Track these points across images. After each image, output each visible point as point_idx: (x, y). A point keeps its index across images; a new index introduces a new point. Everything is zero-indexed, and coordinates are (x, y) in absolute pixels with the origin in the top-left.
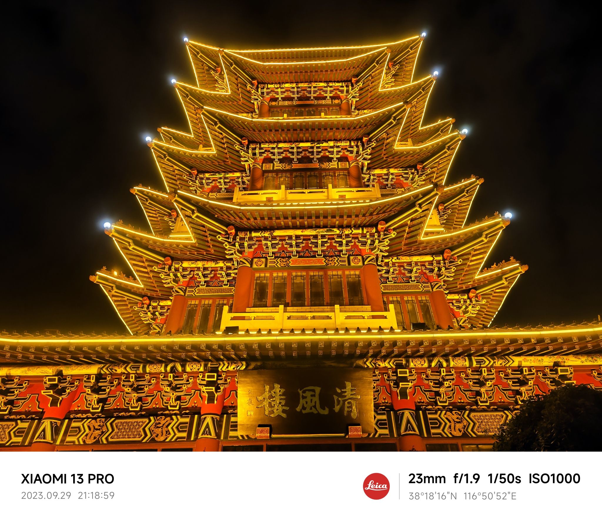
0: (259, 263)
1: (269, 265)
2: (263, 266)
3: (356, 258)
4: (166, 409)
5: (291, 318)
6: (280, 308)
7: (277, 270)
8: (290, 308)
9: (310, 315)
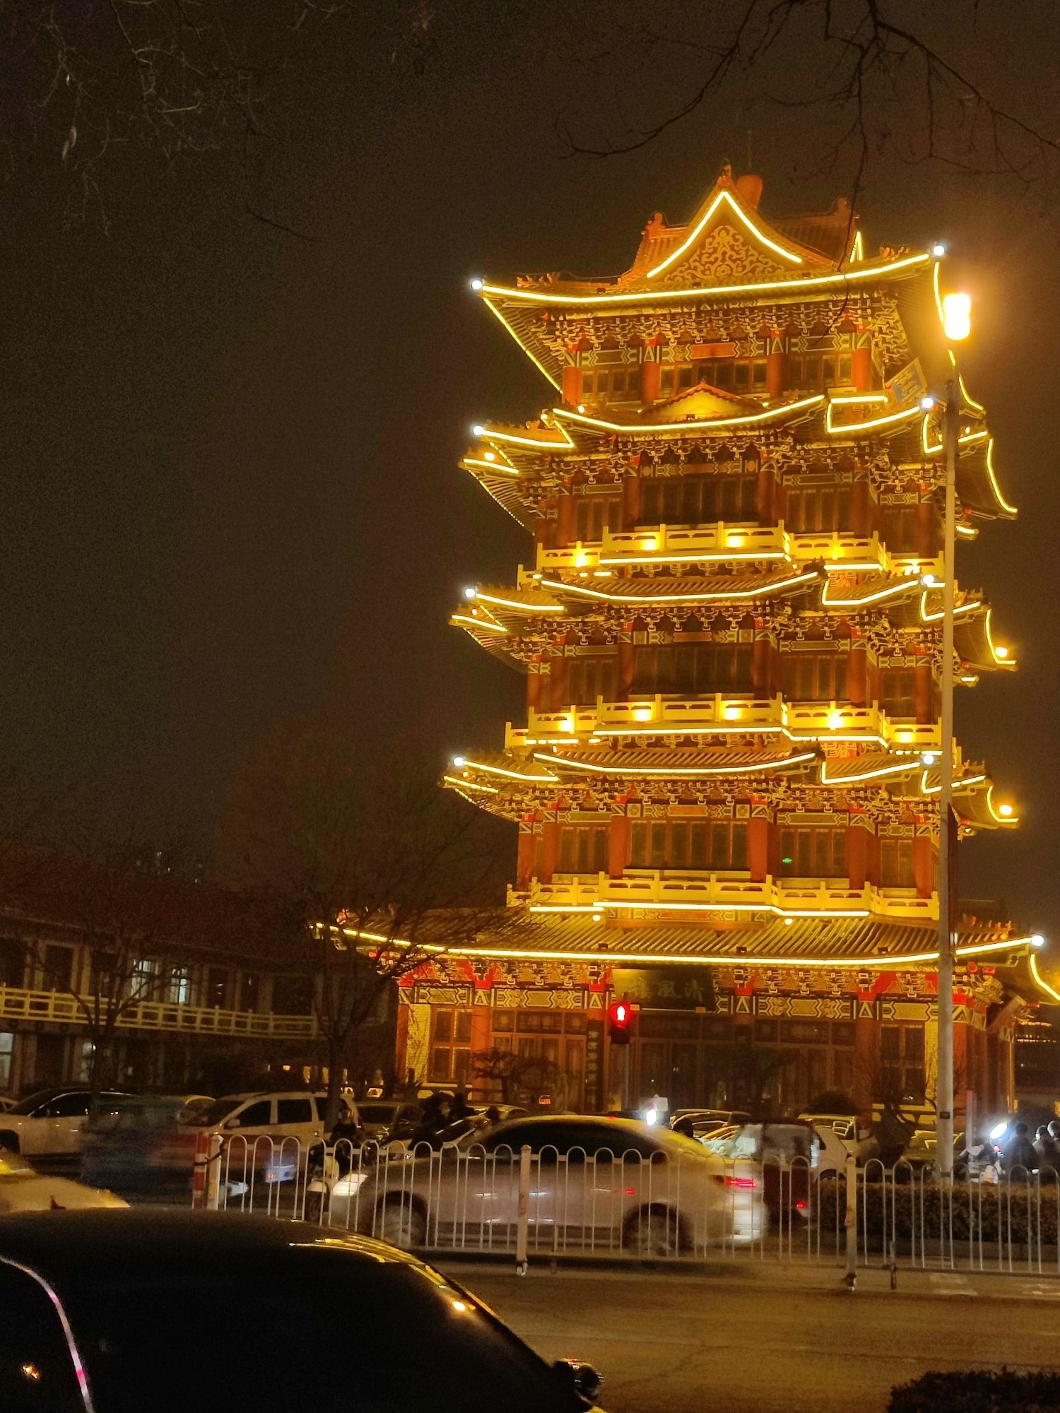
0: (634, 810)
1: (645, 813)
2: (638, 815)
3: (742, 808)
4: (562, 985)
5: (666, 887)
6: (656, 873)
7: (656, 819)
8: (668, 873)
9: (685, 884)
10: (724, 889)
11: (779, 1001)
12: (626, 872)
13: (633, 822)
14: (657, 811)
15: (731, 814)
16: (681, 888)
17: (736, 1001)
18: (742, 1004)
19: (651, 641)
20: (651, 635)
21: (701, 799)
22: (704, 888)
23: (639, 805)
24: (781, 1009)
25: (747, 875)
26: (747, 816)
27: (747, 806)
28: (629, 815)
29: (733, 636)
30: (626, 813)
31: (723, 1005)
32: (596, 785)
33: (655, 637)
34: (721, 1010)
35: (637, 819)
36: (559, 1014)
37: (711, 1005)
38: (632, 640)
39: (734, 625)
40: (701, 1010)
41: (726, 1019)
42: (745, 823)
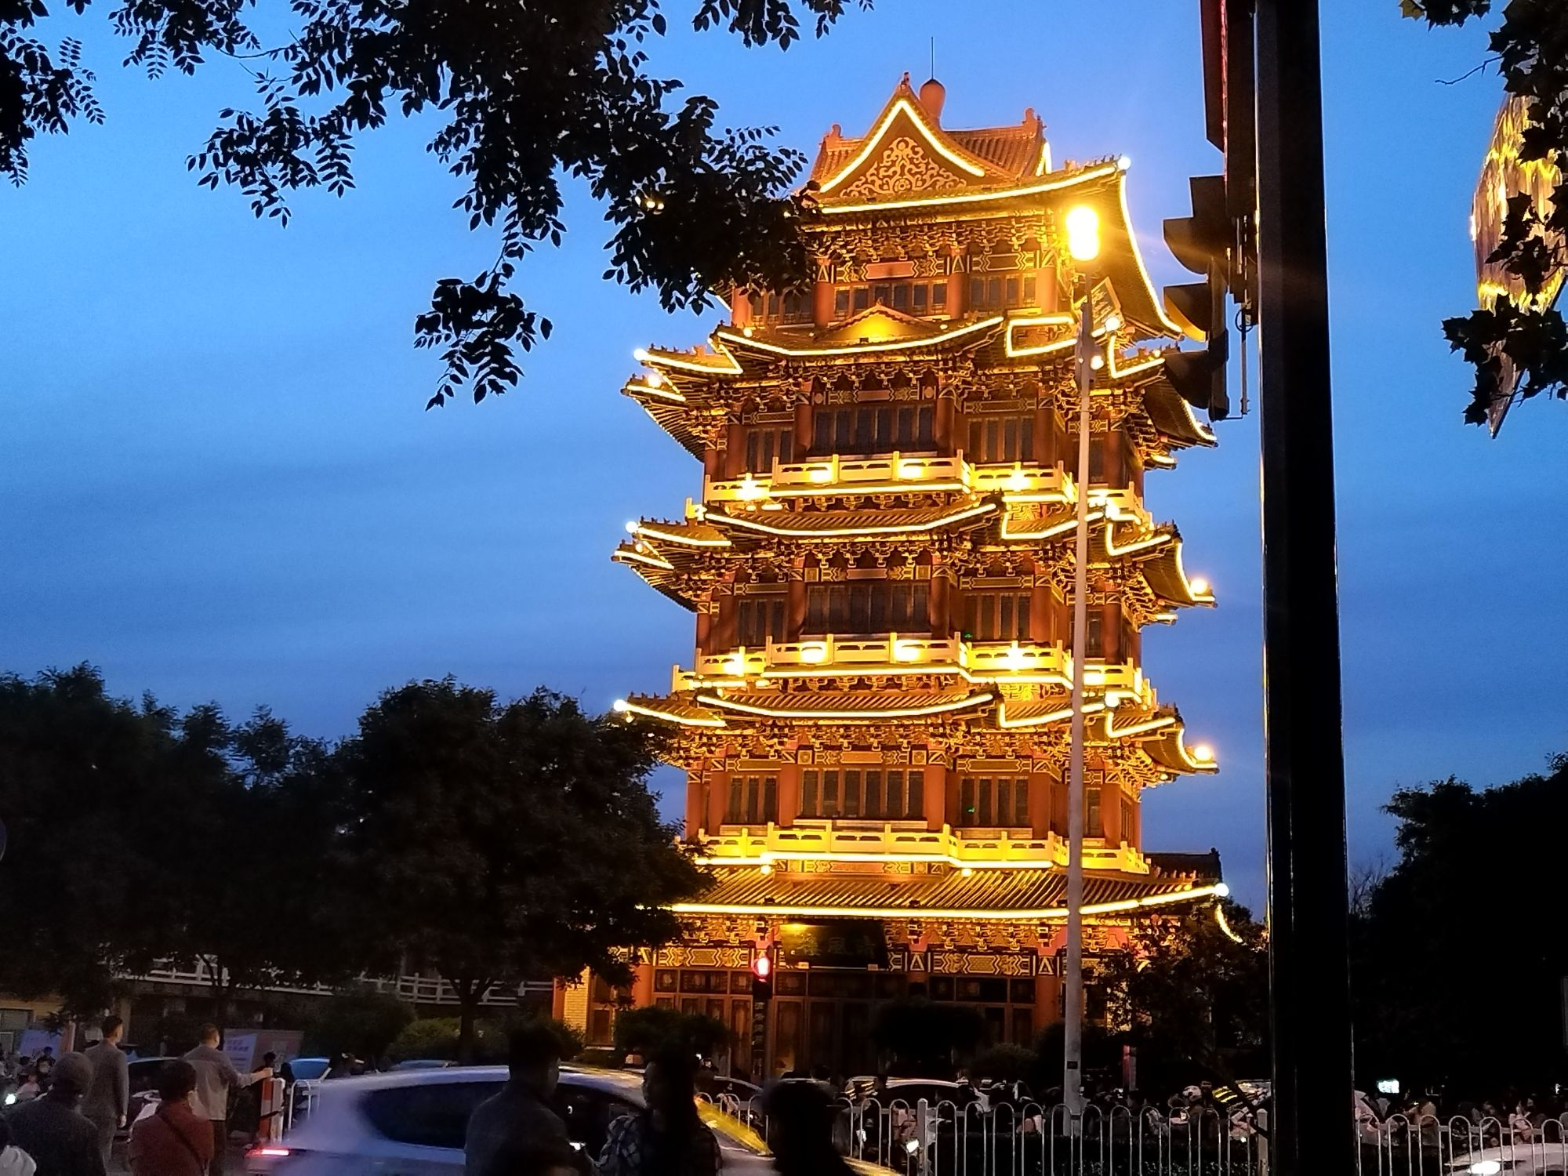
3: (918, 754)
4: (728, 942)
5: (839, 838)
6: (828, 823)
7: (827, 766)
8: (840, 823)
9: (859, 834)
10: (899, 839)
11: (955, 957)
12: (796, 822)
13: (805, 769)
14: (830, 758)
15: (907, 761)
16: (853, 838)
17: (910, 958)
18: (917, 961)
19: (823, 578)
20: (823, 571)
21: (875, 745)
22: (877, 839)
23: (810, 752)
24: (956, 965)
25: (924, 824)
26: (924, 762)
27: (925, 752)
28: (799, 762)
29: (909, 572)
30: (796, 760)
31: (896, 961)
32: (764, 731)
33: (828, 574)
34: (895, 967)
35: (809, 766)
36: (726, 973)
37: (884, 963)
38: (803, 577)
39: (910, 561)
40: (873, 967)
41: (900, 976)
42: (922, 770)
